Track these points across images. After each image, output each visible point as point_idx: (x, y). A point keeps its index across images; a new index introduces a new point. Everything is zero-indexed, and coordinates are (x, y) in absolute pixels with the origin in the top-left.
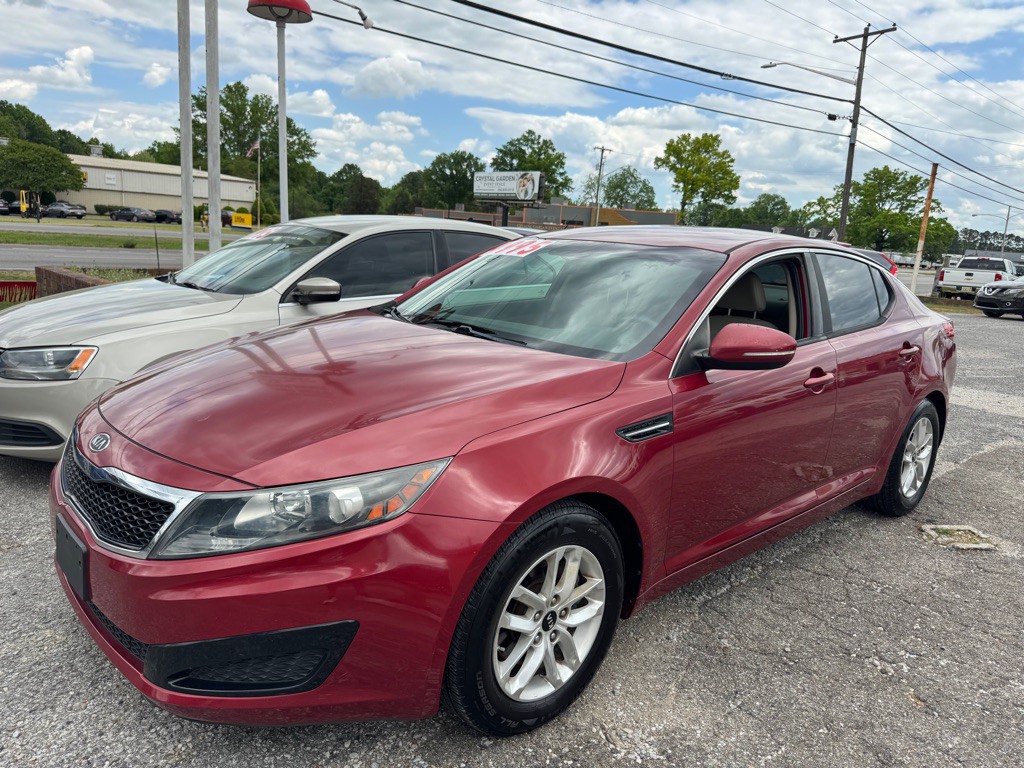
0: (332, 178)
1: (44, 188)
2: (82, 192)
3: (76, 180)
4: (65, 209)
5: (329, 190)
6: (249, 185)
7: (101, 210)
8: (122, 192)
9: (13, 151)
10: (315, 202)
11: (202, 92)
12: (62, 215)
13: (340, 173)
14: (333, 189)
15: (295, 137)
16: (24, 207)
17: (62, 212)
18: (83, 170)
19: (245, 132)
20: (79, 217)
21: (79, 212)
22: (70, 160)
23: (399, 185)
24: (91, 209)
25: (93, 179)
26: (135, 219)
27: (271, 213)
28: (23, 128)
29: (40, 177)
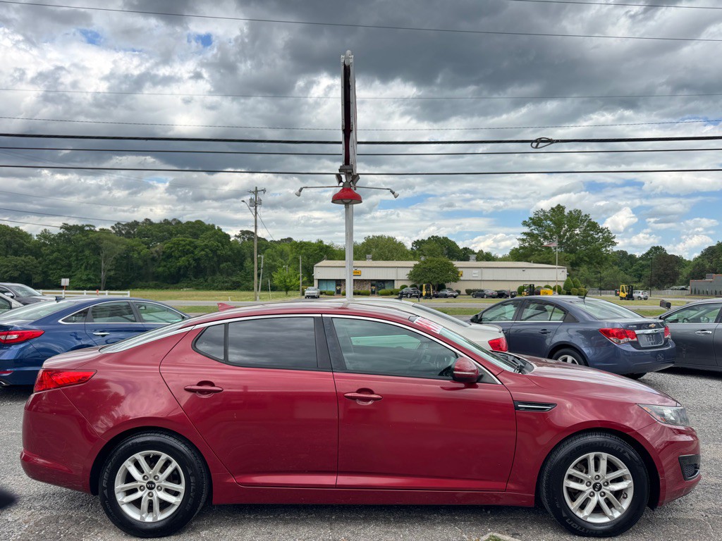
0: (641, 258)
1: (438, 282)
2: (459, 283)
3: (456, 277)
4: (448, 292)
5: (638, 267)
6: (562, 270)
7: (469, 292)
8: (481, 280)
9: (425, 263)
10: (627, 276)
11: (536, 214)
12: (446, 296)
13: (648, 254)
14: (642, 266)
15: (600, 234)
16: (424, 293)
17: (446, 295)
18: (460, 270)
19: (565, 235)
20: (455, 297)
21: (455, 294)
22: (453, 265)
23: (699, 257)
24: (463, 292)
25: (466, 274)
26: (485, 296)
27: (577, 288)
28: (445, 249)
29: (437, 276)
